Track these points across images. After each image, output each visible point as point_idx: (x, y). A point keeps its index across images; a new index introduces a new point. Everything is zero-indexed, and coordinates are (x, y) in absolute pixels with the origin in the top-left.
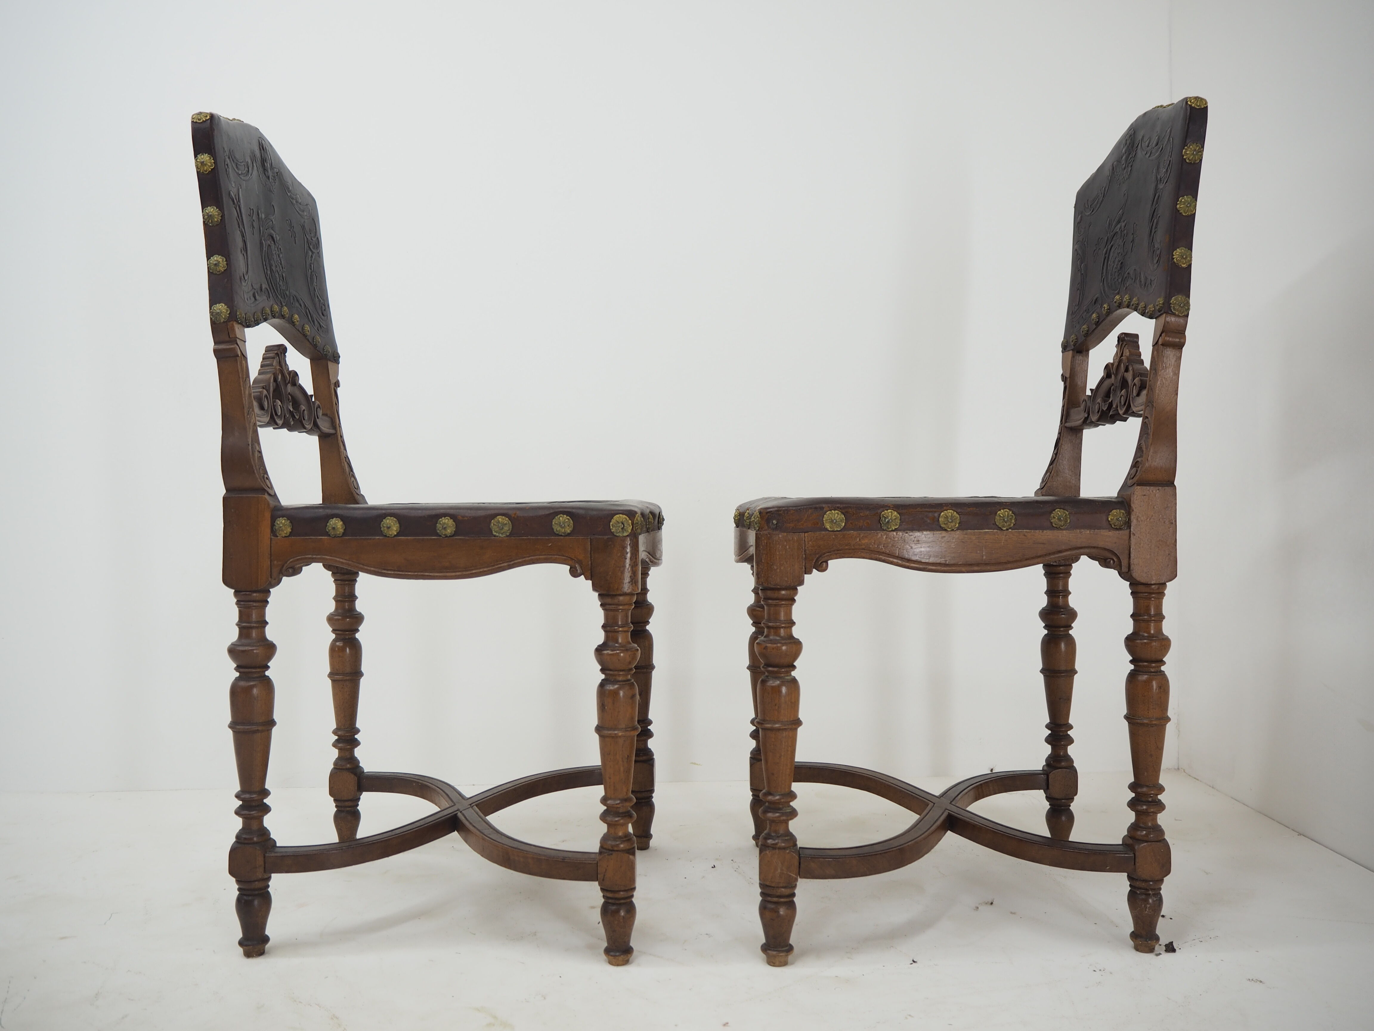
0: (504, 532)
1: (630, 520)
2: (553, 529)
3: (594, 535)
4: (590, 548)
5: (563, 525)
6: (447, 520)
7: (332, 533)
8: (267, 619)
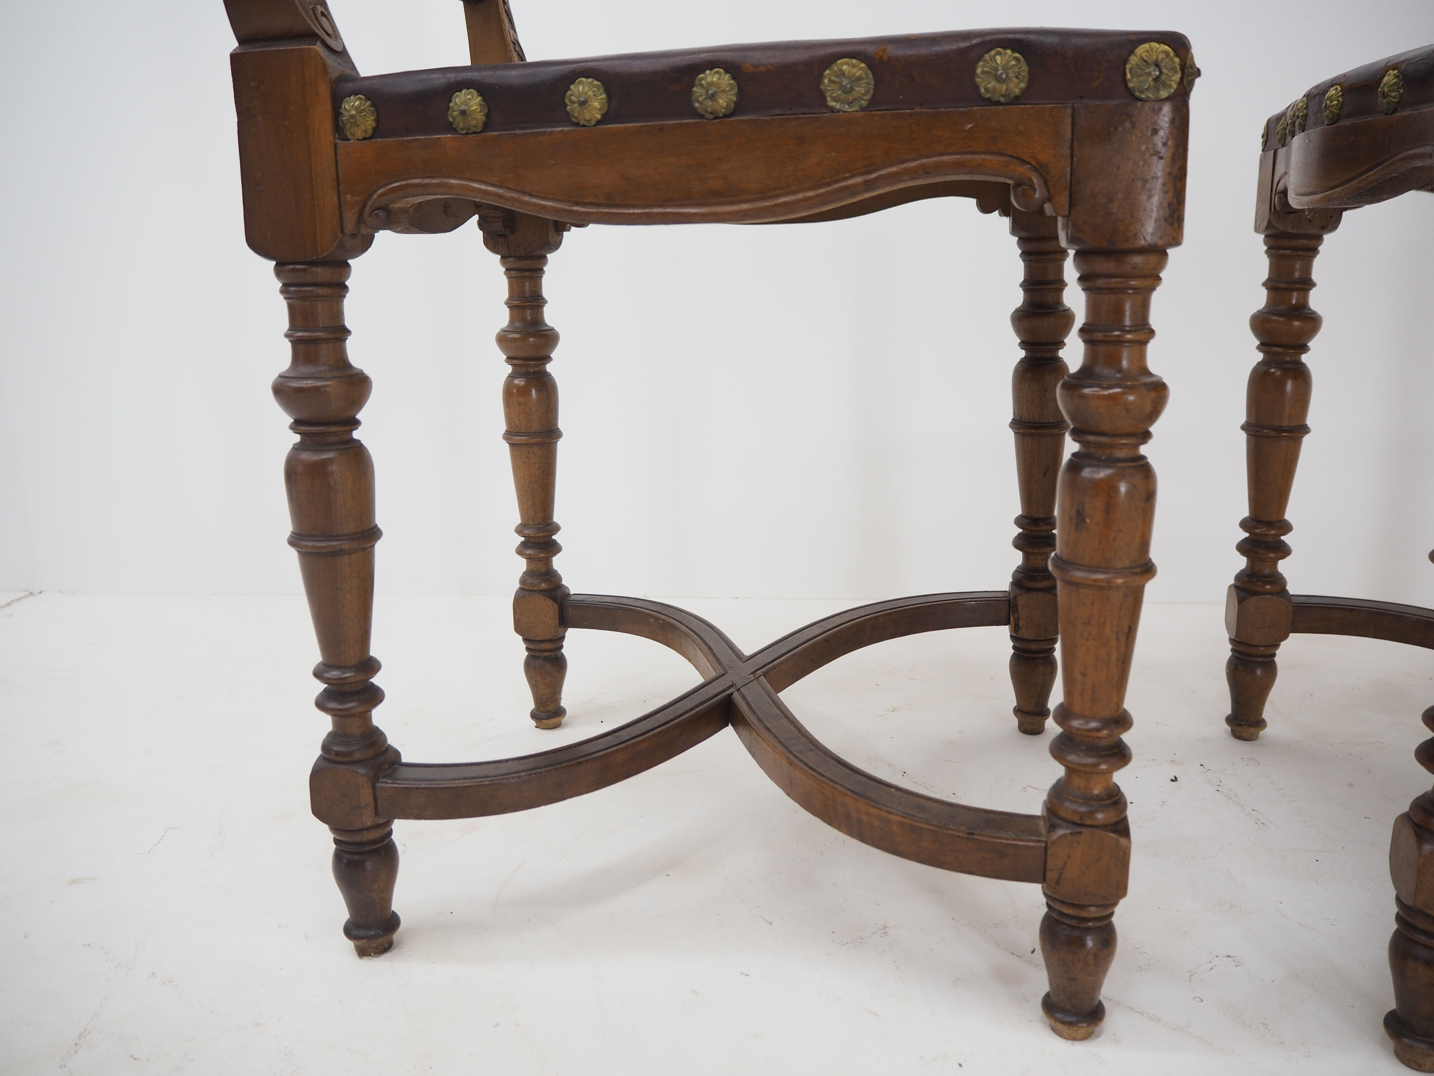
0: (855, 99)
1: (1177, 55)
2: (976, 87)
3: (1081, 97)
4: (1069, 132)
5: (1004, 76)
6: (717, 76)
7: (461, 125)
8: (348, 323)
